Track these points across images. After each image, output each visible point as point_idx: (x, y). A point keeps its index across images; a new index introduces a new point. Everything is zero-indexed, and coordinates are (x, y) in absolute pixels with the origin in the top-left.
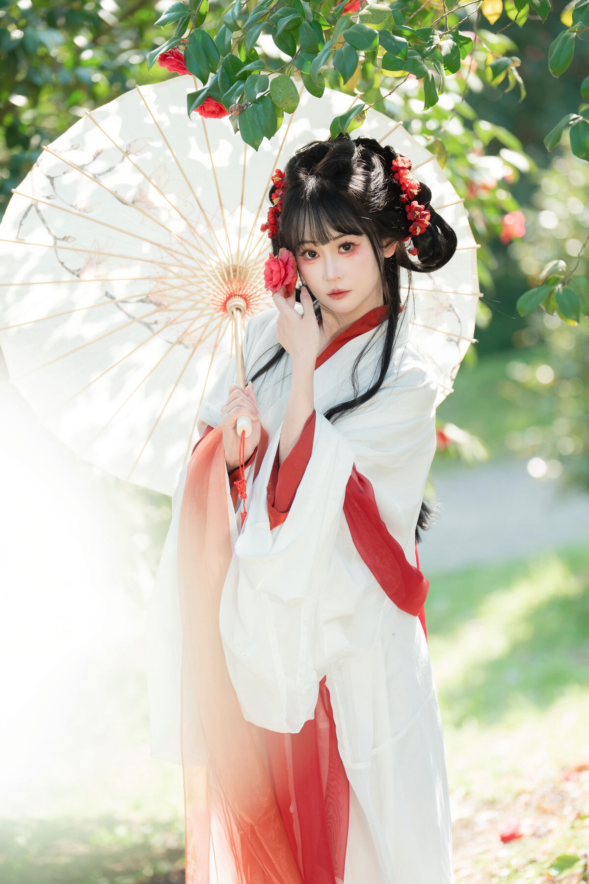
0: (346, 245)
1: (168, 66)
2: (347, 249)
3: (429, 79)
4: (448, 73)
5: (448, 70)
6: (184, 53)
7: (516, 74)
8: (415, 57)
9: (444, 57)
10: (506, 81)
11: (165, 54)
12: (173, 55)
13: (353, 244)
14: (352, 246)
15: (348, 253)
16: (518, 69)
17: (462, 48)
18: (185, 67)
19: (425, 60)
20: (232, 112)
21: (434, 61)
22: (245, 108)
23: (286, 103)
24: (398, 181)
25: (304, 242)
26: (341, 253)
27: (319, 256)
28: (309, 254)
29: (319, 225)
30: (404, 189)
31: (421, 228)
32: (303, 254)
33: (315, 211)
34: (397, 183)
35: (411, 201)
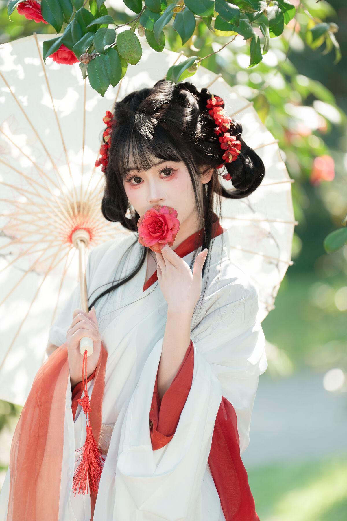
0: (167, 171)
1: (26, 14)
2: (168, 174)
3: (255, 40)
4: (272, 36)
5: (272, 33)
6: (41, 3)
7: (333, 38)
8: (244, 19)
9: (269, 21)
10: (324, 45)
11: (23, 3)
12: (31, 4)
13: (172, 169)
14: (171, 171)
15: (168, 177)
16: (336, 34)
17: (286, 13)
18: (41, 16)
19: (253, 23)
20: (82, 60)
21: (261, 24)
22: (94, 57)
23: (130, 55)
24: (213, 117)
25: (129, 170)
26: (162, 178)
27: (143, 181)
28: (135, 180)
29: (141, 153)
30: (217, 123)
31: (233, 156)
32: (130, 180)
33: (138, 142)
34: (211, 118)
35: (223, 133)
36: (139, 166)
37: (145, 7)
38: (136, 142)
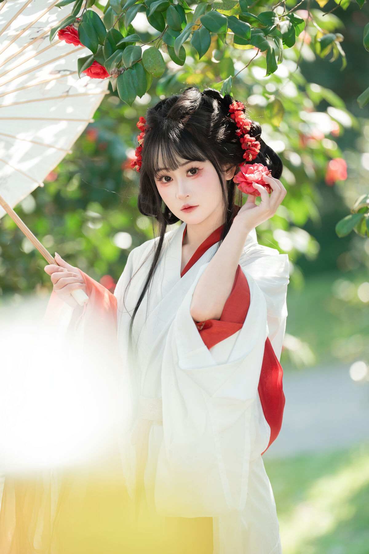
0: (193, 170)
1: (66, 39)
2: (194, 173)
3: (270, 51)
4: (286, 47)
5: (285, 45)
6: (78, 29)
7: (339, 48)
8: (260, 34)
9: (283, 35)
10: (331, 54)
11: (63, 29)
12: (69, 31)
13: (198, 169)
14: (197, 171)
15: (194, 175)
16: (342, 44)
17: (297, 27)
18: (79, 40)
19: (268, 37)
20: (112, 75)
21: (275, 37)
22: (123, 72)
23: (154, 69)
24: (234, 120)
25: (159, 170)
26: (188, 176)
27: (172, 180)
28: (165, 179)
29: (169, 154)
30: (238, 126)
31: (253, 155)
32: (160, 179)
33: (166, 144)
34: (233, 122)
35: (244, 134)
36: (167, 167)
37: (168, 26)
38: (164, 146)
